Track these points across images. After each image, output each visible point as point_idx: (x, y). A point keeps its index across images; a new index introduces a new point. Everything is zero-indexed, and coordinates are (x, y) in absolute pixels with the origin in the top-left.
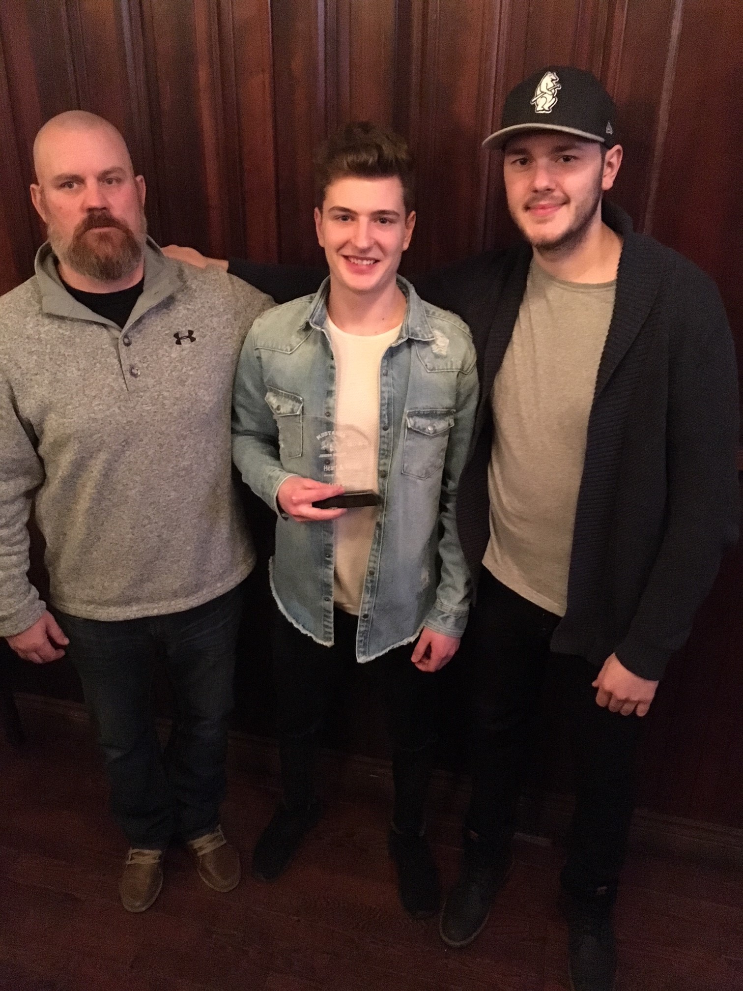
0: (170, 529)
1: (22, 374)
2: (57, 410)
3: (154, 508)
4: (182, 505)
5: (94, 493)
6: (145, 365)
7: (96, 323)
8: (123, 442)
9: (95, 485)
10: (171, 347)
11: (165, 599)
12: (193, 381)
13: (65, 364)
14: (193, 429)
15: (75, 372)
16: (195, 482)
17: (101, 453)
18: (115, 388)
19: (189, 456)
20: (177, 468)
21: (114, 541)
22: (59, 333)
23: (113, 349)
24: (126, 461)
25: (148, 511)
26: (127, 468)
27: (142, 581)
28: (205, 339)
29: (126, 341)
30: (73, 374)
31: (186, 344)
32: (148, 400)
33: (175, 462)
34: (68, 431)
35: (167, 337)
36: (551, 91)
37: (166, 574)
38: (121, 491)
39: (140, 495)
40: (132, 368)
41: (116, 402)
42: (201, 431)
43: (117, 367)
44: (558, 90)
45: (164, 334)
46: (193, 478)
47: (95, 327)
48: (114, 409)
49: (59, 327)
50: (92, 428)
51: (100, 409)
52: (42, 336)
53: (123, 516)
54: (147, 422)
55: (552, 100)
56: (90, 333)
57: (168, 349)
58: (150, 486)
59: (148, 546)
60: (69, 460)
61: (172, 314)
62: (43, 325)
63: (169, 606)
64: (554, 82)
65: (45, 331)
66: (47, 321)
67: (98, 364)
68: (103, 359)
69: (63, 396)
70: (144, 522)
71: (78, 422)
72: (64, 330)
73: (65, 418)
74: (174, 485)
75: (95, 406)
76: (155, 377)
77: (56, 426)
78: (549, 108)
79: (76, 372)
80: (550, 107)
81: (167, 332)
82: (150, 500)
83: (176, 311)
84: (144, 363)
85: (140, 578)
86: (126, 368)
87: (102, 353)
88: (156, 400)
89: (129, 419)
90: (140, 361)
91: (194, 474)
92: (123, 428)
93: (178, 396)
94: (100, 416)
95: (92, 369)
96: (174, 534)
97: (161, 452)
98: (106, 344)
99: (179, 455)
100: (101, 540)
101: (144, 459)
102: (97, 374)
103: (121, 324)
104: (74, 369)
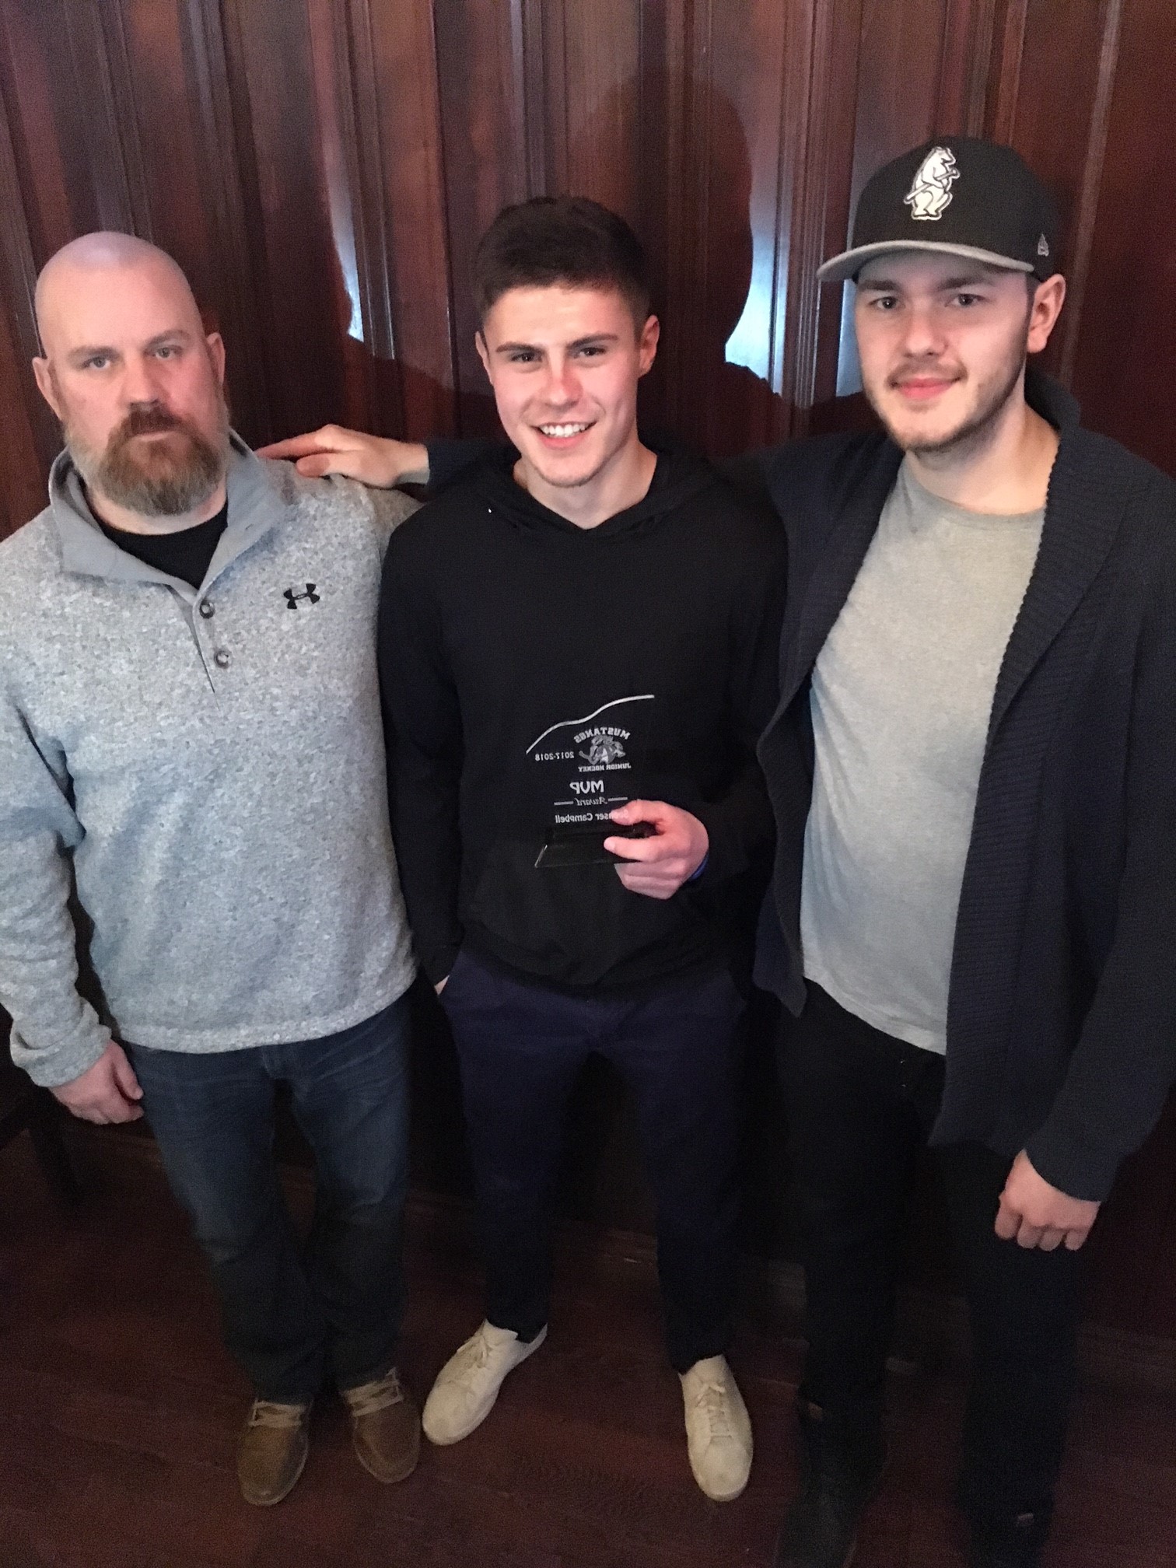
0: (294, 907)
1: (37, 675)
2: (100, 730)
3: (267, 876)
4: (313, 868)
5: (167, 859)
6: (240, 646)
7: (154, 584)
8: (210, 774)
9: (168, 845)
10: (280, 614)
11: (292, 1018)
12: (318, 667)
13: (108, 654)
14: (322, 744)
15: (125, 666)
16: (332, 830)
17: (176, 794)
18: (193, 688)
19: (318, 788)
20: (301, 811)
21: (203, 931)
22: (95, 604)
23: (184, 624)
24: (218, 805)
25: (257, 882)
26: (220, 815)
27: (252, 989)
28: (334, 596)
29: (206, 610)
30: (122, 670)
31: (304, 606)
32: (247, 703)
33: (297, 800)
34: (120, 763)
35: (273, 599)
36: (940, 181)
37: (291, 977)
38: (212, 852)
39: (243, 857)
40: (218, 653)
41: (195, 712)
42: (336, 748)
43: (193, 654)
44: (953, 180)
45: (266, 594)
46: (328, 823)
47: (153, 589)
48: (192, 723)
49: (95, 594)
50: (158, 757)
51: (170, 724)
52: (66, 610)
53: (217, 893)
54: (247, 740)
55: (942, 197)
56: (146, 601)
57: (274, 618)
58: (259, 843)
59: (261, 936)
60: (123, 810)
61: (279, 560)
62: (68, 593)
63: (297, 1030)
64: (947, 165)
65: (71, 603)
66: (73, 586)
67: (161, 652)
68: (170, 642)
69: (107, 707)
70: (250, 899)
71: (135, 748)
72: (102, 598)
73: (113, 742)
74: (298, 837)
75: (162, 718)
76: (256, 664)
77: (100, 756)
78: (936, 211)
79: (127, 665)
80: (938, 209)
81: (272, 590)
82: (260, 864)
83: (285, 554)
84: (237, 643)
85: (250, 984)
86: (208, 654)
87: (166, 632)
88: (262, 702)
89: (218, 738)
90: (230, 641)
91: (329, 817)
92: (210, 752)
93: (296, 693)
94: (169, 736)
95: (152, 660)
96: (301, 914)
97: (273, 786)
98: (173, 618)
99: (303, 788)
100: (184, 930)
101: (246, 800)
102: (162, 668)
103: (196, 583)
104: (123, 661)
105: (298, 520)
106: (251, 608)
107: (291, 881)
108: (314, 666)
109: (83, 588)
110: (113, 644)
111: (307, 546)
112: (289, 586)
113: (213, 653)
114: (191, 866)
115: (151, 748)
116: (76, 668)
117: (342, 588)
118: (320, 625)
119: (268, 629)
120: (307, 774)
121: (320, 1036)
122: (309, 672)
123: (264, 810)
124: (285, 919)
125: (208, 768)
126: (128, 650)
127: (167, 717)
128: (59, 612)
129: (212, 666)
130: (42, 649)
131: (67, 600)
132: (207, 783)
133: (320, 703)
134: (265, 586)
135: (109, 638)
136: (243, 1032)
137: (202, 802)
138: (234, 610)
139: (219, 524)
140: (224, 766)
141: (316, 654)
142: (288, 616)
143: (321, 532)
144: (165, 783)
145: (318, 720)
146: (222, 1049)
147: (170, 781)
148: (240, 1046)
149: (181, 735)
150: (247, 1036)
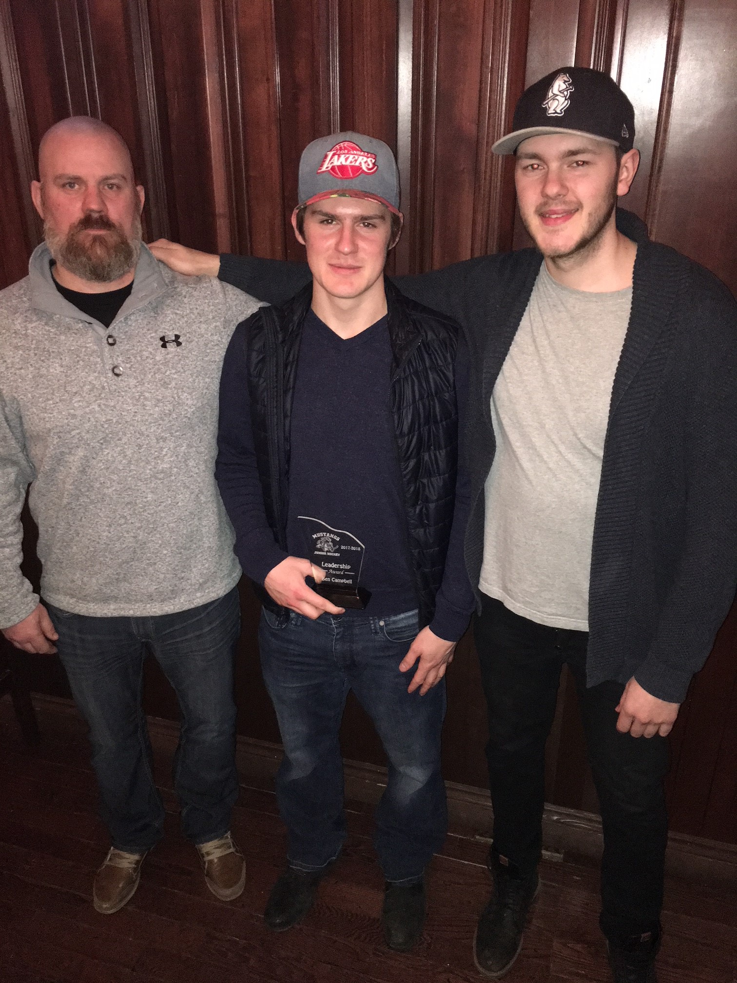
0: (146, 530)
3: (131, 508)
6: (128, 366)
7: (82, 322)
8: (101, 440)
10: (156, 350)
11: (141, 601)
13: (49, 360)
14: (173, 431)
15: (58, 368)
17: (79, 449)
18: (97, 386)
20: (156, 470)
21: (91, 537)
23: (96, 348)
24: (105, 460)
25: (124, 511)
27: (118, 580)
31: (172, 347)
32: (129, 400)
34: (48, 426)
36: (563, 93)
38: (99, 488)
39: (117, 494)
40: (115, 367)
42: (182, 435)
43: (100, 366)
44: (570, 92)
49: (46, 324)
50: (71, 424)
51: (80, 406)
55: (564, 102)
56: (77, 331)
63: (144, 609)
64: (567, 83)
65: (32, 327)
66: (34, 317)
67: (81, 362)
69: (45, 391)
70: (120, 521)
71: (58, 418)
72: (50, 327)
74: (152, 487)
76: (137, 377)
78: (561, 110)
81: (153, 335)
82: (127, 500)
83: (164, 315)
84: (127, 364)
85: (117, 577)
86: (109, 367)
87: (85, 351)
88: (138, 400)
89: (108, 417)
90: (123, 362)
91: (173, 478)
92: (102, 426)
93: (160, 398)
94: (79, 412)
95: (75, 366)
96: (150, 536)
97: (140, 453)
98: (90, 343)
99: (158, 457)
100: (80, 535)
101: (122, 459)
102: (80, 372)
103: (107, 324)
104: (57, 365)
105: (175, 296)
106: (138, 344)
107: (145, 514)
108: (173, 384)
109: (40, 319)
110: (52, 354)
111: (178, 312)
112: (164, 335)
113: (112, 367)
114: (86, 495)
115: (67, 419)
116: (29, 366)
117: (197, 340)
118: (180, 360)
119: (147, 357)
120: (162, 448)
121: (157, 615)
122: (170, 386)
123: (132, 467)
124: (140, 538)
125: (101, 435)
126: (61, 359)
127: (79, 401)
128: (24, 332)
129: (110, 374)
130: (11, 353)
131: (30, 326)
132: (99, 444)
133: (174, 405)
134: (149, 332)
135: (51, 350)
136: (112, 607)
137: (95, 456)
138: (128, 344)
139: (126, 291)
140: (111, 435)
141: (175, 376)
142: (161, 352)
143: (188, 305)
144: (74, 442)
145: (171, 416)
146: (99, 615)
147: (77, 440)
148: (109, 615)
149: (86, 413)
150: (114, 610)
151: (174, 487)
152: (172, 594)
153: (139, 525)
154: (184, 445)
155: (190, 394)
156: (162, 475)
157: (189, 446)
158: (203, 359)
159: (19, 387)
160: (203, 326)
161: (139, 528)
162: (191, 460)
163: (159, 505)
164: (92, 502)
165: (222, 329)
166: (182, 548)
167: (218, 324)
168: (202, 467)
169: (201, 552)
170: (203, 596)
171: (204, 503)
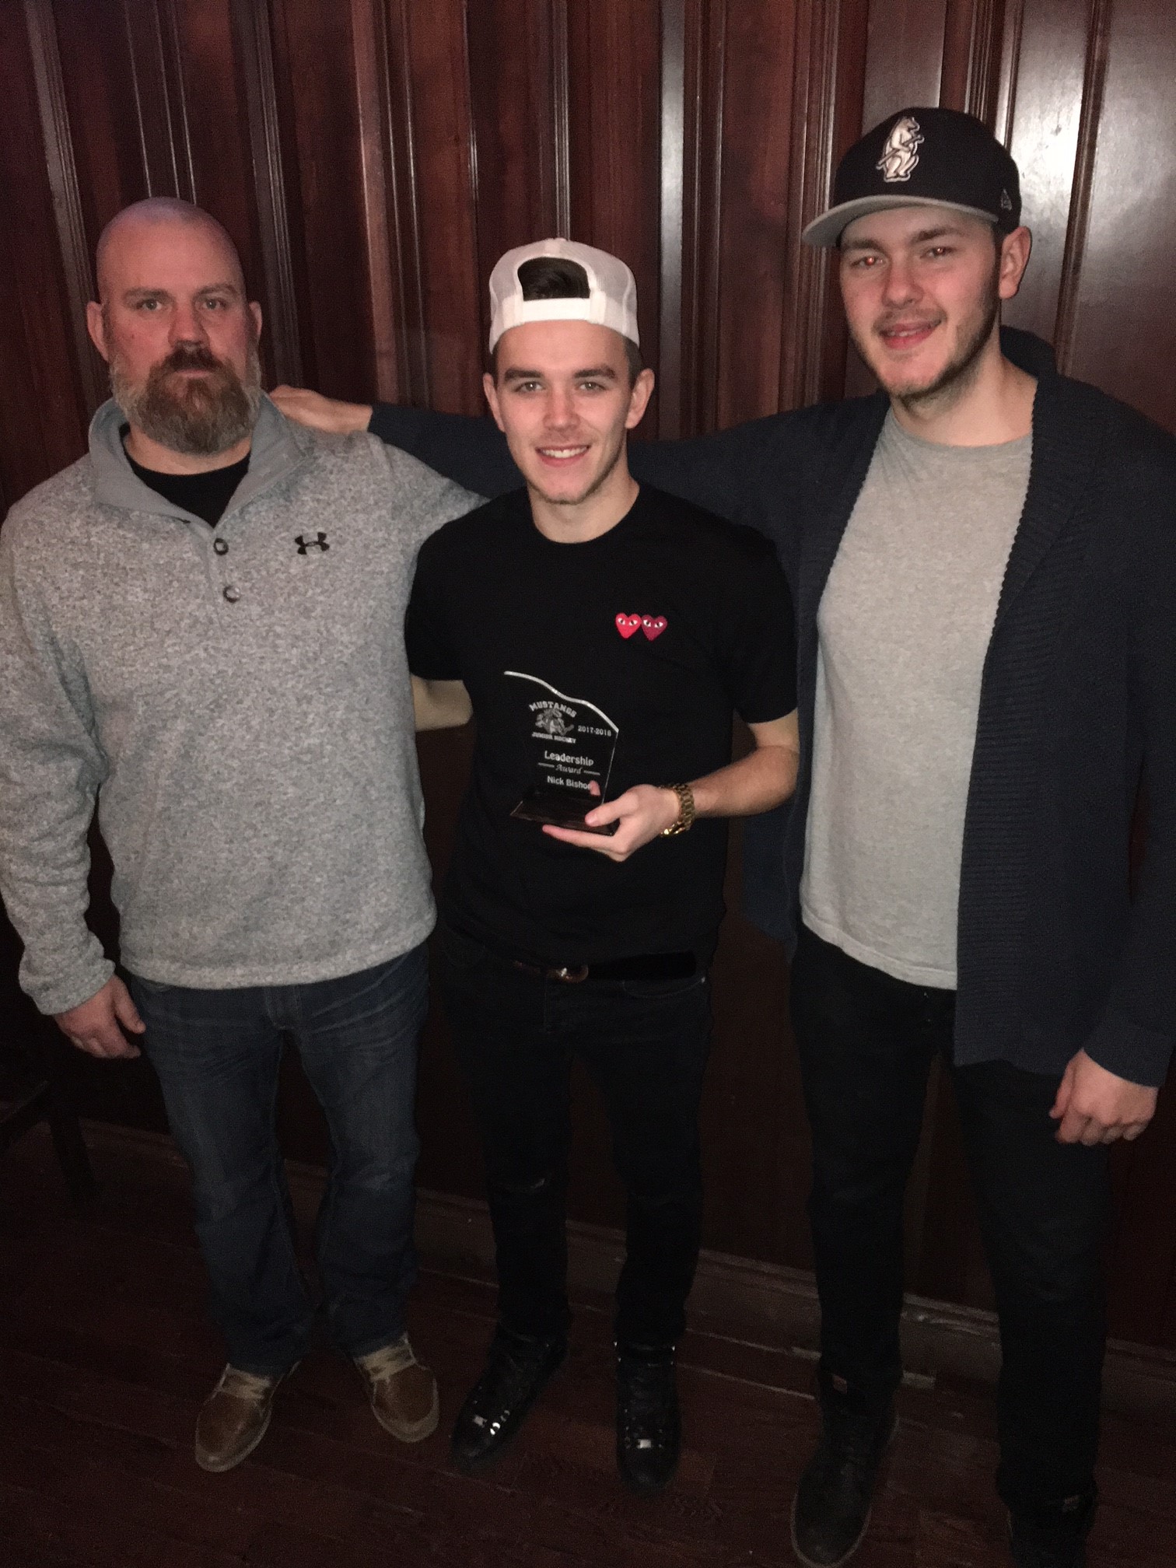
0: (287, 846)
1: (61, 598)
3: (262, 812)
4: (307, 808)
6: (248, 585)
7: (175, 519)
8: (211, 704)
9: (170, 772)
10: (290, 558)
11: (285, 960)
12: (323, 611)
13: (125, 582)
14: (321, 686)
15: (140, 594)
17: (179, 721)
18: (201, 619)
19: (316, 730)
20: (298, 750)
21: (203, 862)
22: (119, 535)
23: (198, 559)
24: (218, 736)
25: (252, 816)
26: (219, 746)
27: (246, 929)
28: (344, 546)
29: (219, 547)
30: (137, 597)
31: (315, 553)
32: (251, 639)
33: (293, 739)
34: (129, 686)
35: (284, 543)
36: (908, 146)
37: (284, 919)
39: (239, 790)
40: (227, 588)
41: (201, 641)
42: (337, 692)
43: (204, 587)
44: (919, 145)
45: (280, 538)
46: (325, 766)
47: (172, 523)
48: (196, 652)
49: (120, 526)
50: (163, 681)
51: (176, 652)
52: (92, 539)
53: (214, 824)
54: (249, 673)
55: (910, 159)
56: (166, 535)
57: (284, 561)
58: (255, 777)
59: (254, 873)
61: (294, 508)
62: (96, 524)
64: (913, 131)
65: (97, 533)
66: (100, 517)
67: (176, 584)
68: (183, 575)
69: (121, 631)
70: (246, 833)
71: (143, 672)
72: (126, 530)
73: (124, 665)
75: (169, 646)
76: (263, 603)
78: (905, 172)
79: (142, 594)
81: (283, 535)
82: (255, 799)
83: (299, 503)
84: (246, 581)
85: (245, 923)
86: (217, 588)
87: (181, 566)
88: (265, 638)
89: (220, 668)
90: (240, 579)
91: (326, 760)
92: (212, 681)
93: (299, 633)
94: (175, 662)
95: (165, 590)
96: (294, 855)
97: (272, 722)
98: (188, 552)
99: (301, 727)
100: (185, 861)
101: (244, 733)
102: (174, 597)
103: (212, 520)
104: (138, 589)
105: (316, 473)
106: (262, 550)
107: (286, 819)
108: (319, 609)
109: (109, 520)
110: (130, 573)
111: (321, 497)
112: (301, 533)
113: (222, 587)
114: (191, 795)
115: (157, 673)
116: (95, 593)
117: (352, 539)
118: (327, 572)
119: (277, 571)
120: (305, 714)
121: (310, 982)
122: (313, 614)
123: (262, 746)
124: (279, 858)
125: (210, 697)
126: (145, 580)
127: (174, 644)
128: (85, 541)
129: (221, 600)
130: (67, 574)
131: (94, 530)
132: (208, 712)
133: (321, 645)
134: (278, 530)
135: (128, 567)
136: (239, 972)
137: (202, 730)
138: (246, 551)
139: (240, 470)
140: (225, 697)
141: (321, 598)
142: (297, 561)
143: (336, 485)
144: (170, 709)
145: (318, 662)
146: (219, 986)
147: (174, 706)
148: (236, 985)
149: (186, 662)
150: (243, 976)
151: (328, 776)
152: (332, 948)
153: (277, 839)
154: (341, 707)
155: (345, 625)
156: (309, 756)
157: (349, 709)
158: (363, 570)
159: (80, 627)
160: (361, 516)
161: (277, 843)
162: (353, 731)
163: (307, 805)
164: (201, 806)
165: (390, 521)
166: (344, 873)
167: (384, 512)
168: (371, 742)
169: (376, 880)
170: (381, 950)
171: (377, 799)
